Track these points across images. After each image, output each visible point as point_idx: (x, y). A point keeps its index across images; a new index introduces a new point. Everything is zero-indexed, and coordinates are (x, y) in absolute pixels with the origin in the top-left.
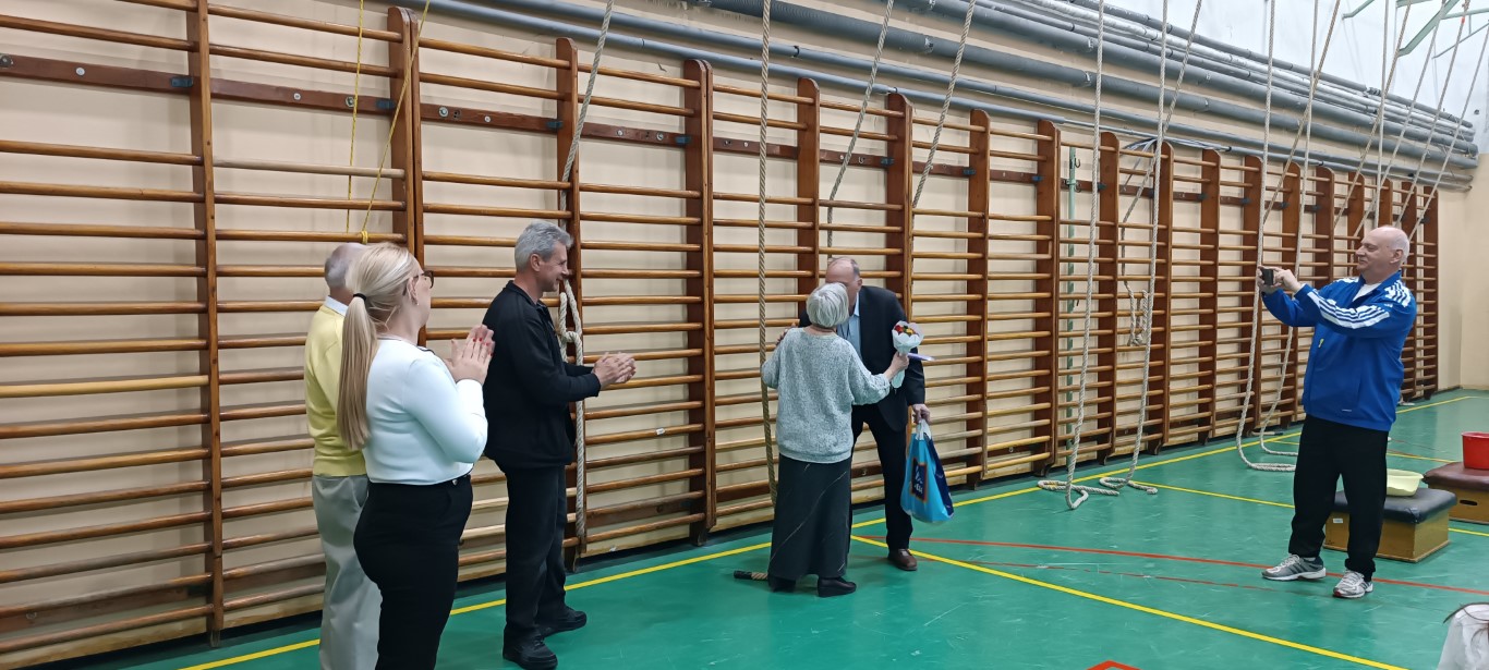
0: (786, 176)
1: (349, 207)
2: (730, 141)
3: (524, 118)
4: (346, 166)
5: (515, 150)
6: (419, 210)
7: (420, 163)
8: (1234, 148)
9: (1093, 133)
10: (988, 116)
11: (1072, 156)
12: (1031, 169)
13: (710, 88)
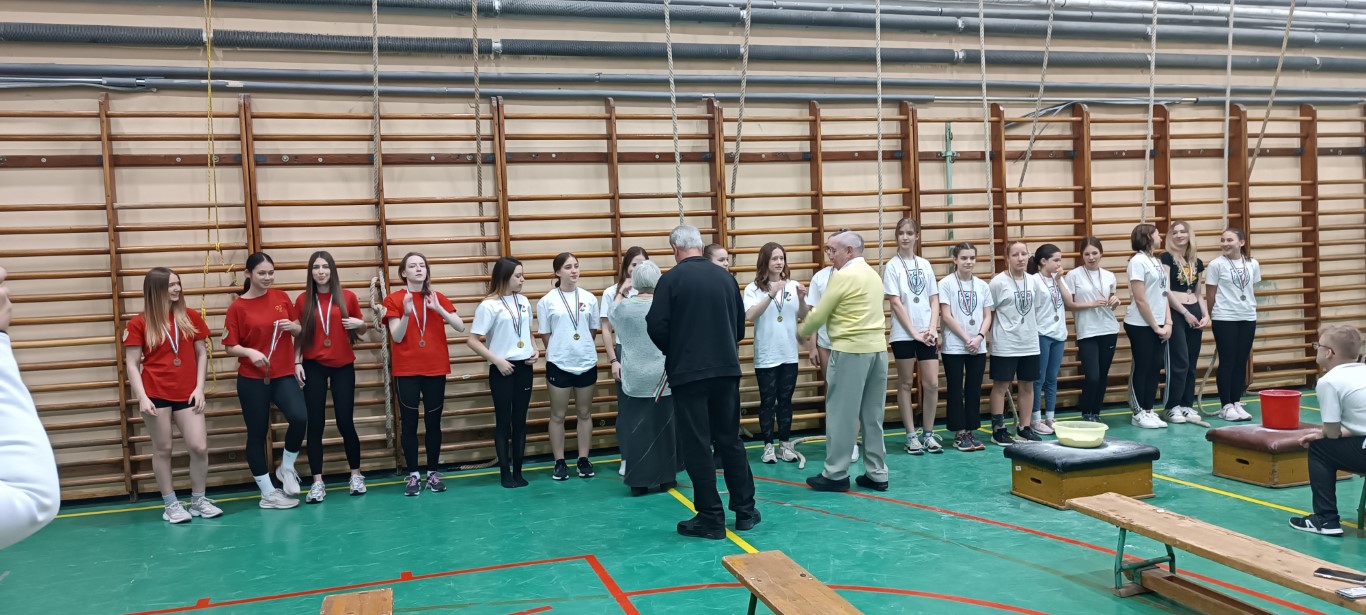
0: (599, 176)
1: (208, 228)
2: (537, 154)
3: (349, 156)
4: (204, 200)
5: (346, 179)
6: (256, 227)
7: (255, 195)
8: (1201, 98)
9: (981, 105)
10: (818, 106)
11: (948, 129)
12: (896, 146)
13: (501, 117)
